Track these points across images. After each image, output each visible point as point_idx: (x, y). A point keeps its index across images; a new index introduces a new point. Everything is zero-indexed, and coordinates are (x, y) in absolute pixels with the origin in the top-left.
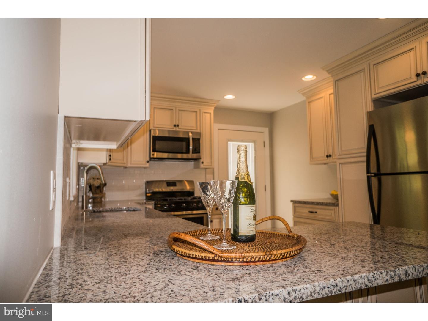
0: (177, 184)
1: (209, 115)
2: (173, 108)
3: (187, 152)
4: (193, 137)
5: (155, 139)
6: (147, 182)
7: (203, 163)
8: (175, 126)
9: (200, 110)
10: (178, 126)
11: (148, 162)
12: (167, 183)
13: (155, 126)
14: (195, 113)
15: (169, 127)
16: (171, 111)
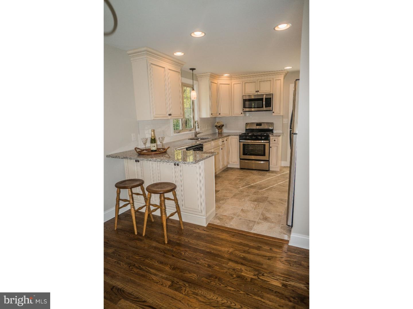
0: (262, 125)
1: (280, 81)
2: (256, 81)
3: (263, 107)
4: (267, 97)
5: (245, 101)
6: (246, 124)
7: (273, 112)
8: (256, 92)
9: (273, 79)
10: (258, 91)
11: (242, 113)
12: (257, 124)
13: (245, 93)
14: (270, 82)
15: (253, 93)
16: (255, 83)
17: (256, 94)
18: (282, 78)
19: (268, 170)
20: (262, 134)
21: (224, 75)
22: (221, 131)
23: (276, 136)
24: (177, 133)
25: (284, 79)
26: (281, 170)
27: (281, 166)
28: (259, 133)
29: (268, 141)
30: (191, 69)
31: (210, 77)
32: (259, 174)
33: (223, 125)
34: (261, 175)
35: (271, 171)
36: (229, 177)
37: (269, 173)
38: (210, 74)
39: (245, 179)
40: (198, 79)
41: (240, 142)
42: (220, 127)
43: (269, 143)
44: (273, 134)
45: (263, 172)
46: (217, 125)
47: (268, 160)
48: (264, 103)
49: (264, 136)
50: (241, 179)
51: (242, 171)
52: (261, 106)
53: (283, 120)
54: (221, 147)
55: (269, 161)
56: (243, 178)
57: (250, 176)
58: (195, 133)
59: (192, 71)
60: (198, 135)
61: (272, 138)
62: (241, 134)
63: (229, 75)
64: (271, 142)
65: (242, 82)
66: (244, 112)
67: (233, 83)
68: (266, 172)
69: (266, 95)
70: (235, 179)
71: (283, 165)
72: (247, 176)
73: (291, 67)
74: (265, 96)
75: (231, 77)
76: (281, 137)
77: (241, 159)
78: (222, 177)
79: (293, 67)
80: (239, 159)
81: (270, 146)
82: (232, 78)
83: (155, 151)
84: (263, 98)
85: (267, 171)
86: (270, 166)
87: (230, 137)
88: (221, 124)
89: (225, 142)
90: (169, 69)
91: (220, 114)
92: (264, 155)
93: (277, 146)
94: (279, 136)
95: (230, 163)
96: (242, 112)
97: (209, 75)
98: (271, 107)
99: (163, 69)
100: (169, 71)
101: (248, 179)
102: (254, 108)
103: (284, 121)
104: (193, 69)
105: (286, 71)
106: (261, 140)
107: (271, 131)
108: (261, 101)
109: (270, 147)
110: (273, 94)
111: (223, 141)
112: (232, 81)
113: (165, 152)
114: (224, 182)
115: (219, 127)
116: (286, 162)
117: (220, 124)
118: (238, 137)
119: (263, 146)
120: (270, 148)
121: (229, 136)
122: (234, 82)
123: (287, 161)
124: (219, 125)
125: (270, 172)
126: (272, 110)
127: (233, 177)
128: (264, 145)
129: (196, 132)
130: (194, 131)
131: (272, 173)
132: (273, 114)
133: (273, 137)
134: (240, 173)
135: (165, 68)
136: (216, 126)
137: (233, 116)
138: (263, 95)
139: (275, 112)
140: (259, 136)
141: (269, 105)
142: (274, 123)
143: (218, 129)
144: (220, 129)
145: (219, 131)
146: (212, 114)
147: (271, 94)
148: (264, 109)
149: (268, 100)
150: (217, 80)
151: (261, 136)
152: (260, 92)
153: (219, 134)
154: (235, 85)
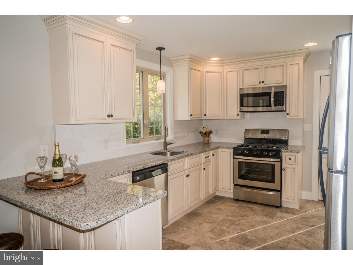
0: (270, 132)
1: (297, 66)
2: (259, 67)
3: (270, 105)
4: (276, 91)
5: (242, 96)
6: (246, 130)
7: (288, 114)
8: (260, 82)
9: (286, 63)
10: (263, 82)
11: (238, 115)
12: (261, 131)
13: (244, 85)
14: (281, 67)
15: (255, 84)
16: (258, 70)
17: (260, 85)
18: (300, 60)
19: (279, 206)
20: (269, 147)
21: (211, 59)
22: (208, 140)
23: (292, 152)
24: (133, 143)
25: (304, 62)
26: (301, 207)
27: (302, 200)
28: (265, 146)
29: (279, 160)
30: (158, 49)
31: (190, 61)
32: (264, 212)
33: (211, 132)
34: (266, 216)
35: (285, 207)
36: (213, 216)
37: (281, 212)
38: (189, 56)
39: (237, 222)
40: (173, 65)
41: (234, 158)
42: (208, 134)
43: (280, 163)
44: (287, 149)
45: (271, 209)
46: (201, 131)
47: (280, 189)
48: (272, 99)
49: (272, 151)
50: (232, 223)
51: (236, 205)
53: (303, 126)
54: (203, 167)
55: (280, 191)
56: (235, 219)
57: (248, 216)
59: (159, 51)
60: (168, 147)
61: (285, 154)
62: (236, 146)
63: (219, 59)
64: (284, 162)
65: (238, 70)
66: (242, 113)
67: (225, 71)
68: (275, 210)
69: (276, 87)
70: (223, 221)
71: (304, 198)
72: (243, 216)
73: (316, 44)
74: (273, 89)
75: (222, 63)
76: (300, 154)
77: (235, 185)
78: (202, 214)
79: (318, 43)
80: (232, 185)
81: (283, 167)
82: (224, 63)
83: (61, 180)
84: (271, 93)
85: (277, 207)
86: (283, 199)
87: (220, 150)
88: (207, 131)
89: (211, 157)
90: (112, 45)
91: (205, 115)
92: (273, 181)
93: (294, 169)
94: (298, 152)
95: (220, 189)
96: (239, 113)
97: (187, 58)
98: (283, 105)
99: (100, 44)
100: (112, 48)
101: (244, 221)
102: (263, 106)
103: (305, 127)
104: (161, 49)
105: (306, 51)
106: (268, 156)
107: (285, 143)
108: (268, 97)
109: (282, 169)
110: (286, 86)
111: (208, 157)
112: (225, 67)
113: (80, 183)
114: (204, 225)
115: (205, 133)
116: (309, 193)
117: (206, 129)
118: (232, 151)
119: (271, 167)
120: (283, 172)
121: (217, 148)
122: (227, 69)
123: (311, 191)
124: (205, 132)
125: (283, 210)
127: (220, 217)
128: (273, 166)
129: (166, 142)
130: (163, 140)
131: (286, 213)
132: (288, 117)
133: (287, 154)
134: (233, 208)
135: (103, 42)
136: (200, 133)
137: (225, 118)
138: (271, 88)
139: (290, 114)
140: (264, 150)
141: (280, 103)
142: (289, 130)
143: (204, 138)
144: (207, 137)
145: (204, 140)
146: (191, 115)
147: (284, 86)
148: (273, 108)
149: (279, 94)
150: (202, 66)
151: (268, 151)
152: (266, 82)
153: (205, 144)
154: (228, 73)
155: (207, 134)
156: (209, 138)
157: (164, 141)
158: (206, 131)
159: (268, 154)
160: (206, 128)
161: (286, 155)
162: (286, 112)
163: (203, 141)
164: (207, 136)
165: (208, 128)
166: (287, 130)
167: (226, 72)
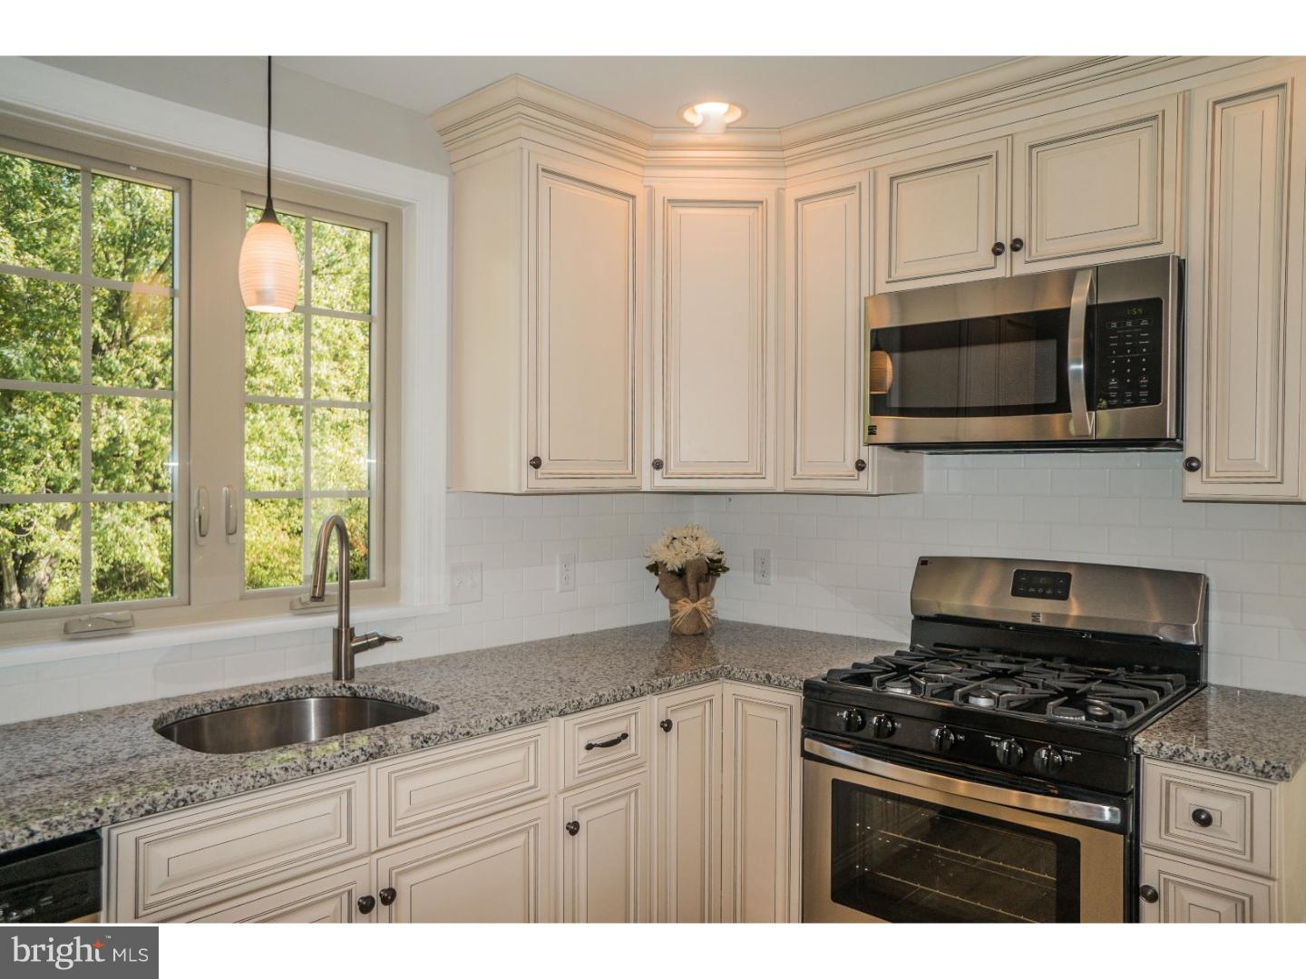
2: (1001, 146)
3: (1062, 405)
4: (1103, 300)
6: (924, 562)
7: (1192, 465)
8: (998, 249)
10: (1017, 245)
11: (860, 466)
12: (1018, 573)
13: (895, 276)
14: (1145, 135)
15: (971, 264)
16: (986, 171)
17: (1001, 270)
22: (700, 613)
23: (1222, 763)
29: (1112, 812)
33: (718, 567)
41: (806, 755)
42: (695, 577)
43: (1122, 840)
46: (658, 559)
48: (1076, 367)
49: (1059, 736)
52: (1052, 399)
54: (561, 812)
58: (338, 632)
60: (362, 660)
61: (1162, 776)
64: (1151, 832)
65: (864, 179)
66: (886, 455)
67: (790, 194)
69: (1104, 273)
74: (1083, 287)
82: (781, 148)
84: (1067, 311)
87: (727, 689)
88: (689, 557)
89: (647, 741)
91: (659, 465)
96: (865, 451)
98: (1155, 396)
108: (1052, 345)
110: (1182, 265)
111: (617, 741)
112: (788, 173)
115: (681, 574)
117: (685, 550)
118: (796, 703)
119: (1049, 853)
120: (1147, 911)
122: (801, 178)
124: (678, 564)
126: (1176, 444)
128: (1068, 851)
129: (351, 633)
132: (1195, 485)
133: (1176, 771)
136: (654, 568)
137: (790, 483)
138: (1065, 278)
139: (1213, 464)
140: (1004, 726)
141: (1135, 387)
142: (1208, 575)
143: (673, 601)
144: (688, 596)
145: (673, 612)
146: (536, 463)
147: (1164, 260)
148: (1083, 419)
149: (1129, 324)
150: (643, 166)
151: (1030, 736)
152: (1036, 247)
153: (676, 635)
154: (809, 208)
155: (689, 576)
156: (698, 605)
157: (336, 625)
158: (684, 560)
159: (1028, 755)
160: (687, 541)
161: (1168, 783)
162: (1180, 447)
163: (666, 616)
164: (685, 592)
165: (694, 545)
166: (1199, 575)
167: (797, 200)
